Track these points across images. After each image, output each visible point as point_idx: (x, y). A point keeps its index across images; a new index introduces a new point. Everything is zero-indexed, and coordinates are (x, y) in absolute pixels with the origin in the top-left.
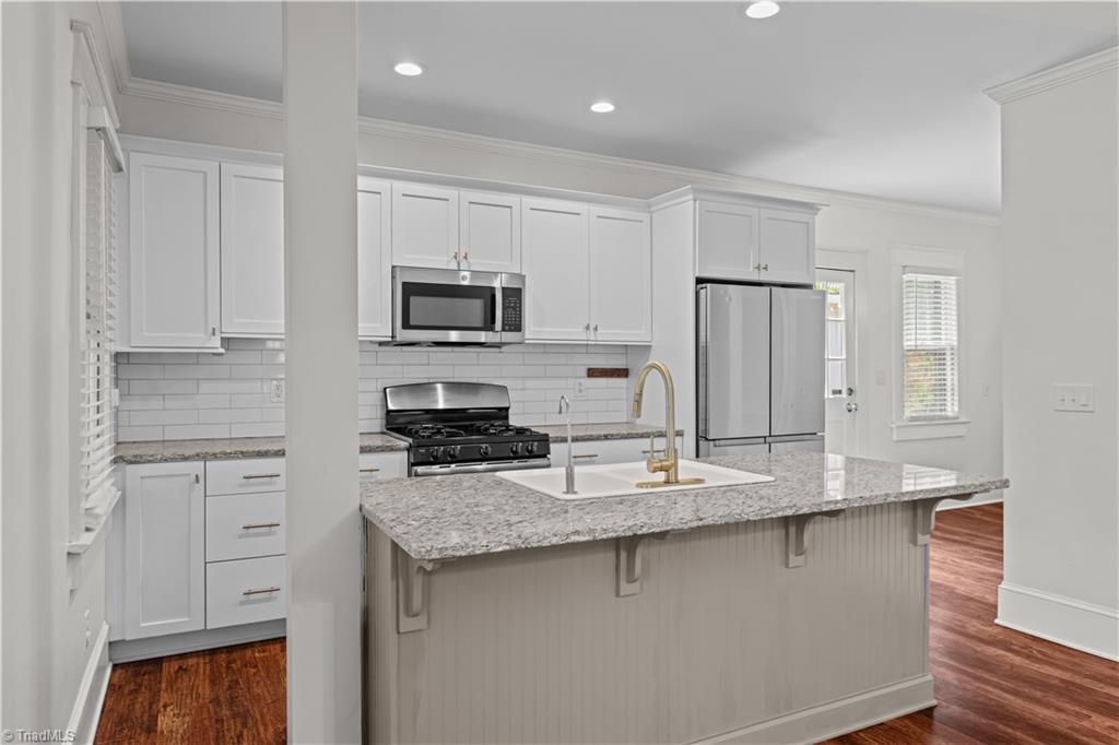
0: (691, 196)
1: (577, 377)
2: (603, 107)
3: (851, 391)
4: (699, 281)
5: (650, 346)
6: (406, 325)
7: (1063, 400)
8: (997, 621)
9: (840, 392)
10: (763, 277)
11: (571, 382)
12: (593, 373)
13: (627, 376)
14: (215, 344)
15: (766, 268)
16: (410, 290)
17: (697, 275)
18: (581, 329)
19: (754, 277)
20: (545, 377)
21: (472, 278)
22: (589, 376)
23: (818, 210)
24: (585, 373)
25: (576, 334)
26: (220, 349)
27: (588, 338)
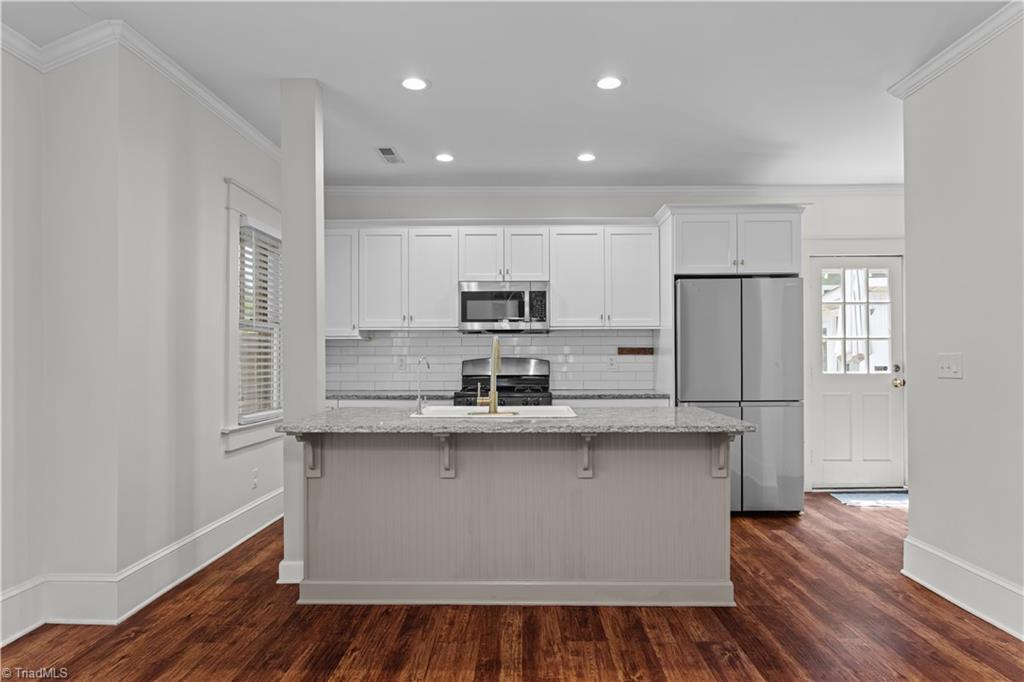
0: (669, 213)
1: (609, 355)
2: (586, 157)
3: (897, 368)
4: (677, 277)
5: (659, 330)
6: (464, 318)
7: (942, 368)
8: (902, 571)
9: (885, 368)
10: (742, 271)
11: (605, 359)
12: (622, 351)
13: (652, 353)
14: (356, 334)
15: (742, 263)
16: (466, 297)
17: (675, 273)
18: (598, 318)
19: (733, 271)
20: (583, 354)
21: (511, 286)
22: (619, 353)
23: (804, 208)
24: (616, 352)
25: (593, 322)
26: (360, 338)
27: (607, 325)
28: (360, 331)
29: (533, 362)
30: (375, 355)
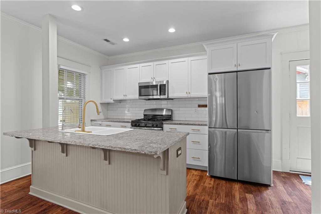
1: (195, 107)
6: (140, 95)
10: (239, 69)
11: (194, 109)
12: (200, 106)
15: (239, 65)
16: (141, 87)
17: (208, 73)
18: (186, 93)
19: (235, 69)
20: (185, 107)
22: (198, 107)
23: (273, 35)
24: (197, 106)
25: (184, 95)
26: (113, 102)
27: (189, 96)
28: (113, 100)
29: (165, 110)
30: (122, 108)
